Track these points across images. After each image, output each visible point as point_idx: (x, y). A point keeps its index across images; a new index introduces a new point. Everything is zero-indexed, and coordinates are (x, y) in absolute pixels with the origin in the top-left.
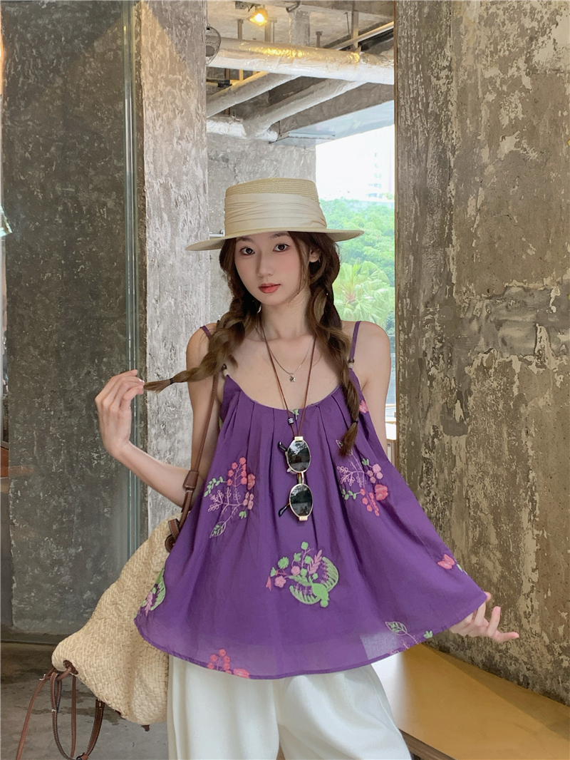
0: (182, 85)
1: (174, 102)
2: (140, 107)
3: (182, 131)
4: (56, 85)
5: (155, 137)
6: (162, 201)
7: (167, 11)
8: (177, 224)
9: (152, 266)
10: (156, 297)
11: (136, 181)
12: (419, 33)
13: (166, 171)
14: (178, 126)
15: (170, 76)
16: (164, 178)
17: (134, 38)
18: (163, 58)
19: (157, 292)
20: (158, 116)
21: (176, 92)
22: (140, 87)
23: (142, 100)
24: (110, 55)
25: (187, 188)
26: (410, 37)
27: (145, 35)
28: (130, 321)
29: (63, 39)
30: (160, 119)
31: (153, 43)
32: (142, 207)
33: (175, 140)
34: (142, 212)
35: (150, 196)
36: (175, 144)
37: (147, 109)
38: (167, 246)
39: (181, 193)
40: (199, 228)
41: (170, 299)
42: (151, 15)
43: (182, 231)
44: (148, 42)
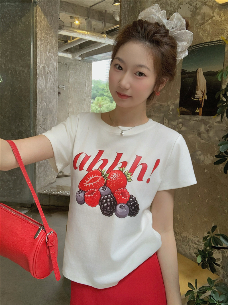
0: (50, 35)
1: (48, 40)
2: (36, 40)
3: (50, 50)
4: (9, 32)
5: (41, 51)
6: (43, 72)
7: (46, 10)
8: (47, 79)
9: (39, 92)
10: (40, 102)
11: (34, 64)
12: (128, 14)
13: (44, 62)
14: (49, 48)
15: (47, 32)
16: (43, 64)
17: (35, 17)
18: (44, 25)
19: (40, 100)
20: (42, 44)
21: (48, 37)
22: (36, 34)
23: (37, 38)
24: (27, 23)
25: (51, 68)
26: (125, 15)
27: (39, 17)
28: (31, 109)
29: (12, 16)
30: (43, 45)
31: (41, 20)
32: (36, 73)
33: (47, 53)
34: (35, 74)
35: (39, 70)
36: (47, 54)
37: (38, 41)
38: (44, 86)
39: (49, 70)
40: (54, 81)
41: (45, 103)
42: (41, 11)
43: (49, 82)
44: (39, 19)
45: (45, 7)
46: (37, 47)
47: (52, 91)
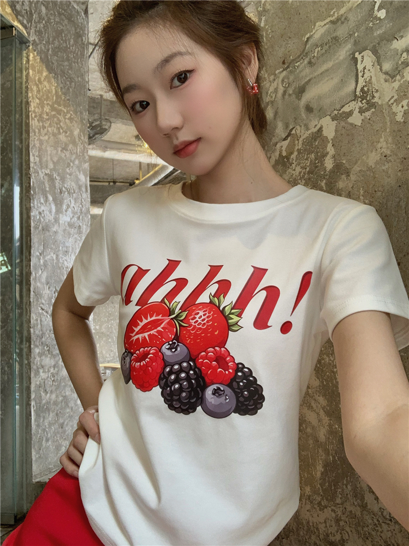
0: (66, 115)
1: (59, 123)
3: (66, 145)
5: (41, 140)
6: (47, 186)
7: (53, 63)
8: (61, 205)
9: (36, 228)
10: (40, 251)
13: (51, 166)
14: (63, 140)
15: (55, 106)
16: (49, 170)
17: (24, 71)
18: (49, 91)
19: (41, 248)
21: (61, 118)
22: (28, 103)
23: (29, 112)
25: (71, 184)
27: (34, 71)
30: (46, 130)
31: (39, 80)
32: (28, 185)
33: (60, 149)
34: (27, 188)
35: (35, 179)
36: (59, 151)
37: (33, 119)
38: (52, 218)
39: (66, 186)
40: (81, 213)
41: (52, 254)
42: (39, 60)
43: (66, 211)
44: (35, 76)
45: (49, 58)
46: (31, 131)
47: (72, 231)
